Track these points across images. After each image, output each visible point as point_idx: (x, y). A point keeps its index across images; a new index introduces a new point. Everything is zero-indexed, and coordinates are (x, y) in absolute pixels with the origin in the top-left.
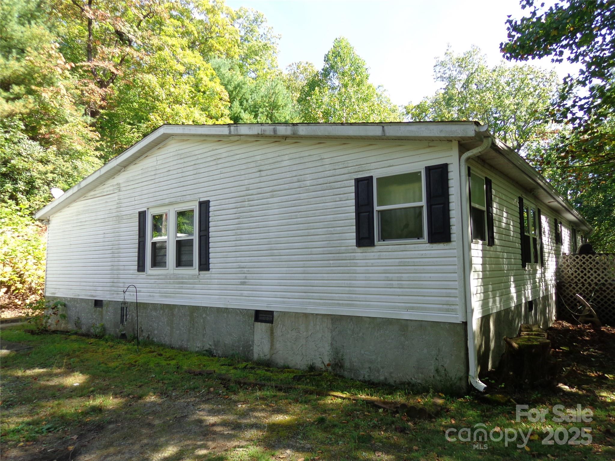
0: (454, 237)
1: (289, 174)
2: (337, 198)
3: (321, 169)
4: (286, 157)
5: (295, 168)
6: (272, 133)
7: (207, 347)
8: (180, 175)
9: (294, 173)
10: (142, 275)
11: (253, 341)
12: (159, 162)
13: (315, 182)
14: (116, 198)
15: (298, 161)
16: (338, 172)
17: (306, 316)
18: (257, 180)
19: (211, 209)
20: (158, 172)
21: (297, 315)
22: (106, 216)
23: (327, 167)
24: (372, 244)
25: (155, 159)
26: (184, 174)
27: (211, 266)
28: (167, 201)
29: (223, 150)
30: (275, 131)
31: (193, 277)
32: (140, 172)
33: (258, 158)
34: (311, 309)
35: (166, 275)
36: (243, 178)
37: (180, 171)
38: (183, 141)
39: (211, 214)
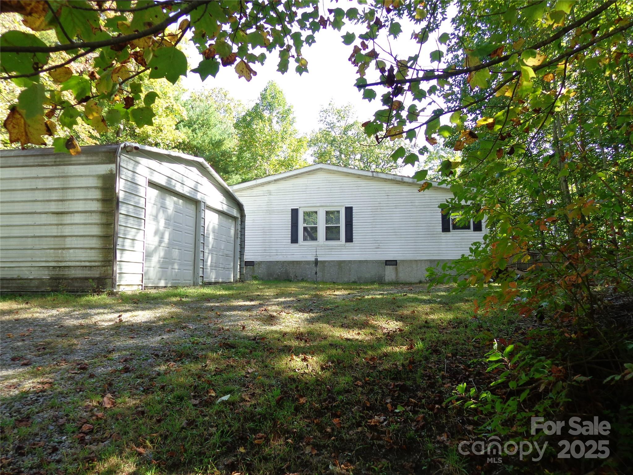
0: (483, 229)
1: (406, 199)
2: (432, 212)
3: (424, 199)
4: (404, 191)
5: (409, 196)
6: (400, 180)
7: (353, 280)
8: (329, 191)
9: (409, 199)
10: (295, 245)
11: (385, 275)
12: (309, 182)
13: (421, 204)
14: (267, 199)
15: (411, 194)
16: (432, 201)
17: (416, 261)
18: (386, 200)
19: (354, 211)
20: (308, 187)
21: (411, 261)
22: (256, 209)
23: (427, 198)
24: (449, 231)
25: (306, 180)
26: (332, 191)
27: (354, 240)
28: (318, 205)
29: (363, 183)
30: (402, 179)
31: (341, 246)
32: (292, 186)
33: (387, 189)
34: (418, 258)
35: (318, 245)
36: (376, 197)
37: (329, 189)
38: (331, 173)
39: (353, 214)
